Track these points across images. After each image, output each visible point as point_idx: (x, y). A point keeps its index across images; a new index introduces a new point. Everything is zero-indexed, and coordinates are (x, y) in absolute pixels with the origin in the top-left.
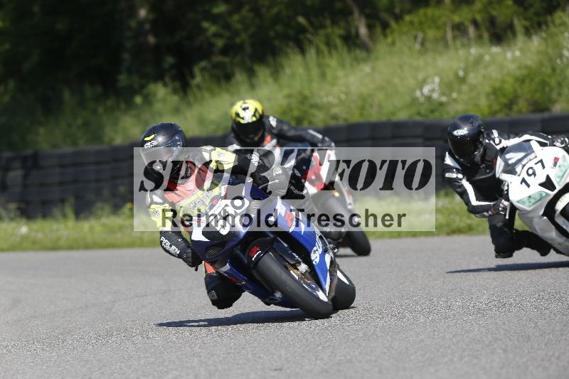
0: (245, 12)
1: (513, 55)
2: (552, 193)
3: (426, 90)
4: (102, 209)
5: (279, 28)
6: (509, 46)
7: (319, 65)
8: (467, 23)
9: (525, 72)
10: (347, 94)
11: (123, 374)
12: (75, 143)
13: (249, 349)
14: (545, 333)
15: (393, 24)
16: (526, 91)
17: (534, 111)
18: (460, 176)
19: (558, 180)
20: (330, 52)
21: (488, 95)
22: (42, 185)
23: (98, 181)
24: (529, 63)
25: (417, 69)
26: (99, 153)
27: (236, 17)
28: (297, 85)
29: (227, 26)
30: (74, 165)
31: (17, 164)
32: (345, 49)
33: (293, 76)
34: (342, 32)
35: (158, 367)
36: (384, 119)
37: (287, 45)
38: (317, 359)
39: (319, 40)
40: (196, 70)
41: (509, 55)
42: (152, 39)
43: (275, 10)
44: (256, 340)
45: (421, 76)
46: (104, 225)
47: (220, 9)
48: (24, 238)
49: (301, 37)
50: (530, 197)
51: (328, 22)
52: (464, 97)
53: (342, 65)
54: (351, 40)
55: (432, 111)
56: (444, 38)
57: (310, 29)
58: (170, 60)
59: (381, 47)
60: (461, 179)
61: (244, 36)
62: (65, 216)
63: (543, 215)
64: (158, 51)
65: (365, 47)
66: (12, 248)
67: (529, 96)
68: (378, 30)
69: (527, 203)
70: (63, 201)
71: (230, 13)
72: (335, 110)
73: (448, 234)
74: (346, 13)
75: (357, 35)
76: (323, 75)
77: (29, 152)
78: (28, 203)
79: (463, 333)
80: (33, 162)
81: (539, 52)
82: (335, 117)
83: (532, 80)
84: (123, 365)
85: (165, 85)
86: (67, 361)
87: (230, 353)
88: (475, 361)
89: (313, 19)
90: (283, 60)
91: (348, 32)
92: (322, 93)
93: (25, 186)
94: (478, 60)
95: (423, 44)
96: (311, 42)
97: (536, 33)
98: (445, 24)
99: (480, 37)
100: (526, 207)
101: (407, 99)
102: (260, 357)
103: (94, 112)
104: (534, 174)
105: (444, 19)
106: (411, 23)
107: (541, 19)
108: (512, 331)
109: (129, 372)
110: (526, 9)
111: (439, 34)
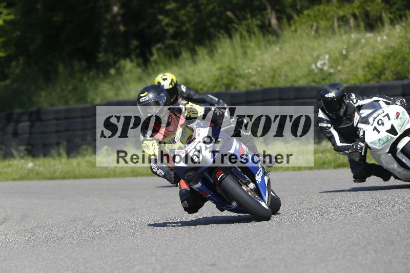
0: (189, 8)
1: (382, 39)
2: (395, 137)
3: (319, 64)
4: (87, 150)
5: (214, 20)
6: (379, 32)
7: (242, 47)
8: (349, 16)
9: (390, 51)
10: (262, 67)
11: (101, 268)
12: (67, 103)
13: (192, 251)
14: (404, 238)
15: (295, 16)
16: (391, 65)
17: (397, 79)
18: (329, 125)
19: (400, 128)
20: (250, 37)
21: (364, 68)
22: (43, 133)
23: (83, 130)
24: (393, 44)
25: (313, 49)
26: (84, 109)
27: (182, 12)
28: (226, 61)
29: (176, 19)
30: (66, 118)
31: (25, 118)
32: (261, 35)
33: (224, 54)
34: (259, 22)
35: (126, 263)
36: (289, 85)
37: (219, 32)
38: (240, 258)
39: (242, 28)
40: (154, 50)
41: (379, 39)
42: (122, 28)
43: (211, 7)
44: (196, 244)
45: (315, 54)
46: (88, 162)
47: (171, 6)
48: (30, 171)
49: (230, 26)
50: (380, 140)
51: (249, 16)
52: (347, 69)
53: (259, 47)
54: (265, 29)
55: (324, 80)
56: (332, 27)
57: (236, 21)
58: (135, 43)
59: (287, 33)
60: (330, 128)
61: (188, 25)
62: (59, 155)
63: (388, 152)
64: (126, 36)
65: (275, 34)
66: (22, 178)
67: (393, 68)
68: (285, 21)
69: (378, 144)
70: (58, 144)
71: (179, 9)
72: (253, 79)
73: (335, 168)
74: (262, 9)
75: (270, 25)
76: (245, 53)
77: (34, 109)
78: (33, 146)
79: (345, 238)
80: (36, 116)
81: (400, 37)
82: (253, 84)
83: (396, 57)
84: (101, 262)
85: (132, 61)
86: (61, 259)
87: (177, 253)
88: (354, 259)
89: (238, 13)
90: (217, 43)
91: (263, 23)
92: (245, 67)
93: (31, 133)
94: (357, 43)
95: (316, 31)
96: (236, 29)
97: (398, 23)
98: (333, 16)
99: (358, 26)
100: (377, 147)
101: (305, 70)
102: (199, 256)
103: (81, 80)
104: (383, 124)
105: (332, 13)
106: (309, 16)
107: (402, 13)
108: (381, 237)
109: (106, 267)
110: (391, 6)
111: (328, 24)
